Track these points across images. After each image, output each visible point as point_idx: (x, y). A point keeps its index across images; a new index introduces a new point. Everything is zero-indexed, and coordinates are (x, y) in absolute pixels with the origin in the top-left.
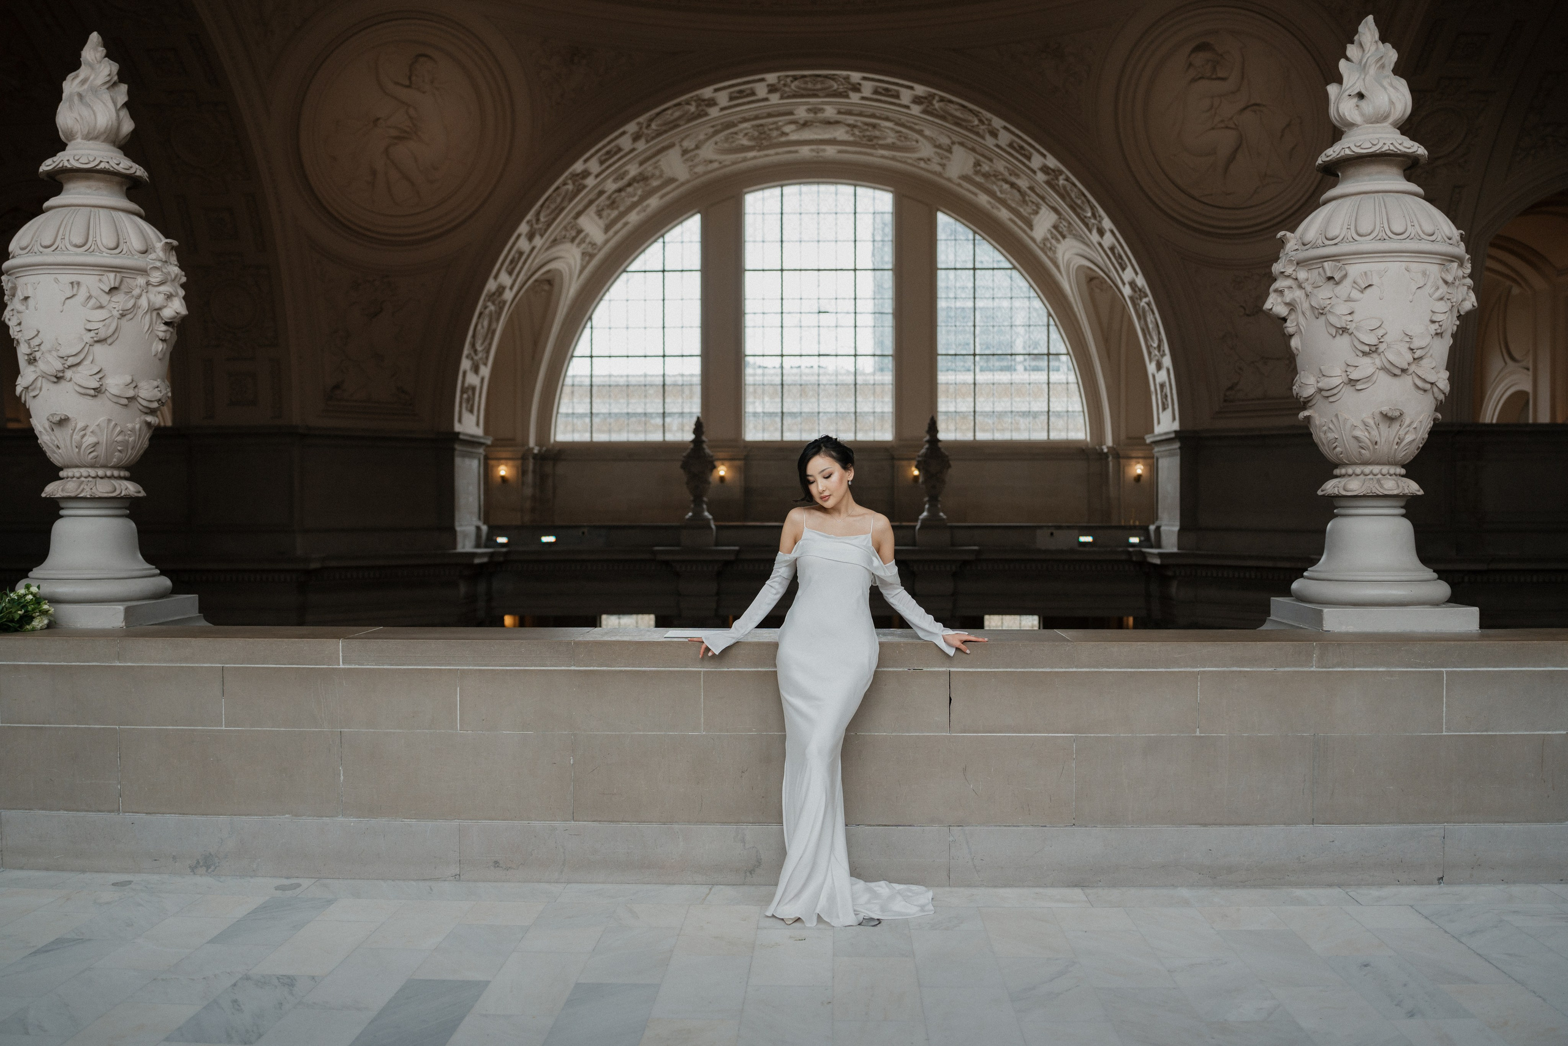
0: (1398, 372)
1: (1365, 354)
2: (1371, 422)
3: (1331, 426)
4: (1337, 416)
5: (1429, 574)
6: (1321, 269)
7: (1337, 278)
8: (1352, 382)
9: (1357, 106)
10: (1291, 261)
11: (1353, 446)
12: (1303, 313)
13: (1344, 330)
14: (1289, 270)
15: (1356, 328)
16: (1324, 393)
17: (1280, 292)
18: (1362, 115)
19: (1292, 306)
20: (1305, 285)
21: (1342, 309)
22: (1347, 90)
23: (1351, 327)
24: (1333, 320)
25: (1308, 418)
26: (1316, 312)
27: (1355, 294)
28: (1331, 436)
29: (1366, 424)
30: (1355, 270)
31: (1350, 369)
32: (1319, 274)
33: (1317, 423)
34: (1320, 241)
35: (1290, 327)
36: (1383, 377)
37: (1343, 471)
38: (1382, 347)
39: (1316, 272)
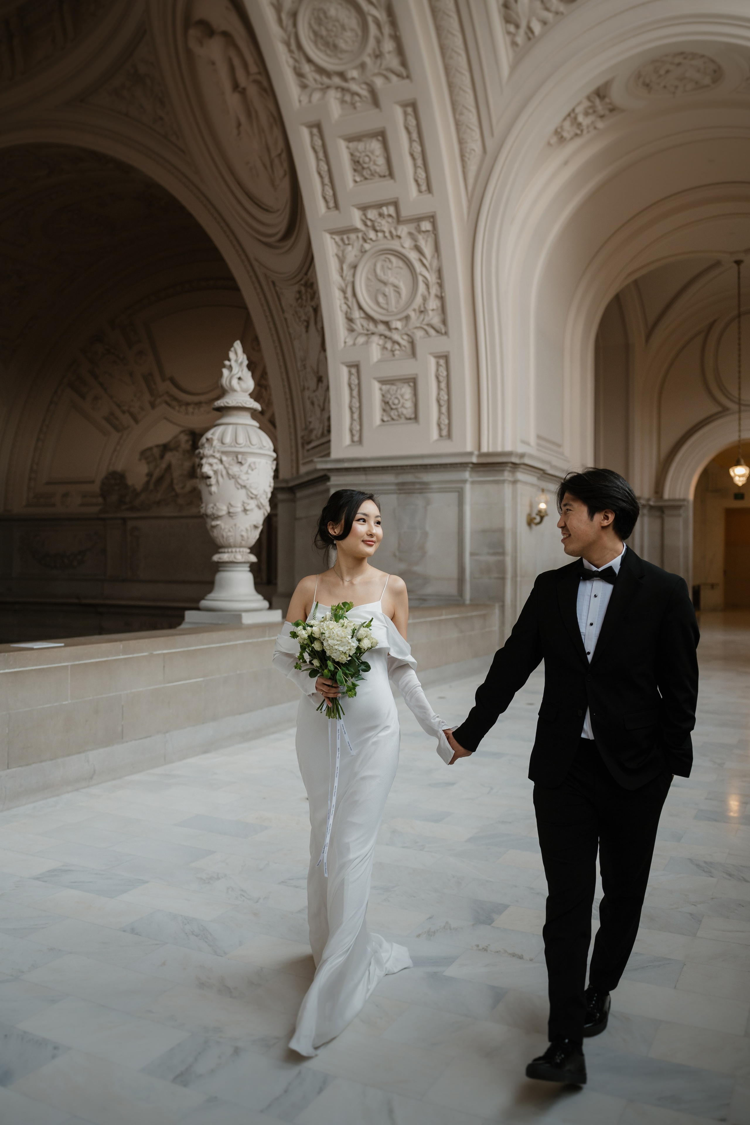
0: (261, 507)
1: (252, 498)
2: (249, 529)
3: (231, 530)
4: (235, 525)
5: (260, 597)
6: (235, 458)
7: (243, 462)
8: (245, 510)
9: (239, 383)
10: (218, 451)
11: (239, 539)
12: (222, 476)
13: (245, 487)
14: (218, 455)
15: (251, 487)
16: (231, 514)
17: (211, 465)
18: (241, 387)
19: (215, 472)
20: (225, 463)
21: (244, 477)
22: (236, 374)
23: (248, 486)
24: (240, 481)
25: (217, 525)
26: (231, 477)
27: (250, 471)
28: (229, 534)
29: (247, 530)
30: (250, 460)
31: (245, 505)
32: (233, 459)
33: (223, 527)
34: (233, 444)
35: (213, 481)
36: (256, 510)
37: (226, 550)
38: (258, 497)
39: (230, 458)
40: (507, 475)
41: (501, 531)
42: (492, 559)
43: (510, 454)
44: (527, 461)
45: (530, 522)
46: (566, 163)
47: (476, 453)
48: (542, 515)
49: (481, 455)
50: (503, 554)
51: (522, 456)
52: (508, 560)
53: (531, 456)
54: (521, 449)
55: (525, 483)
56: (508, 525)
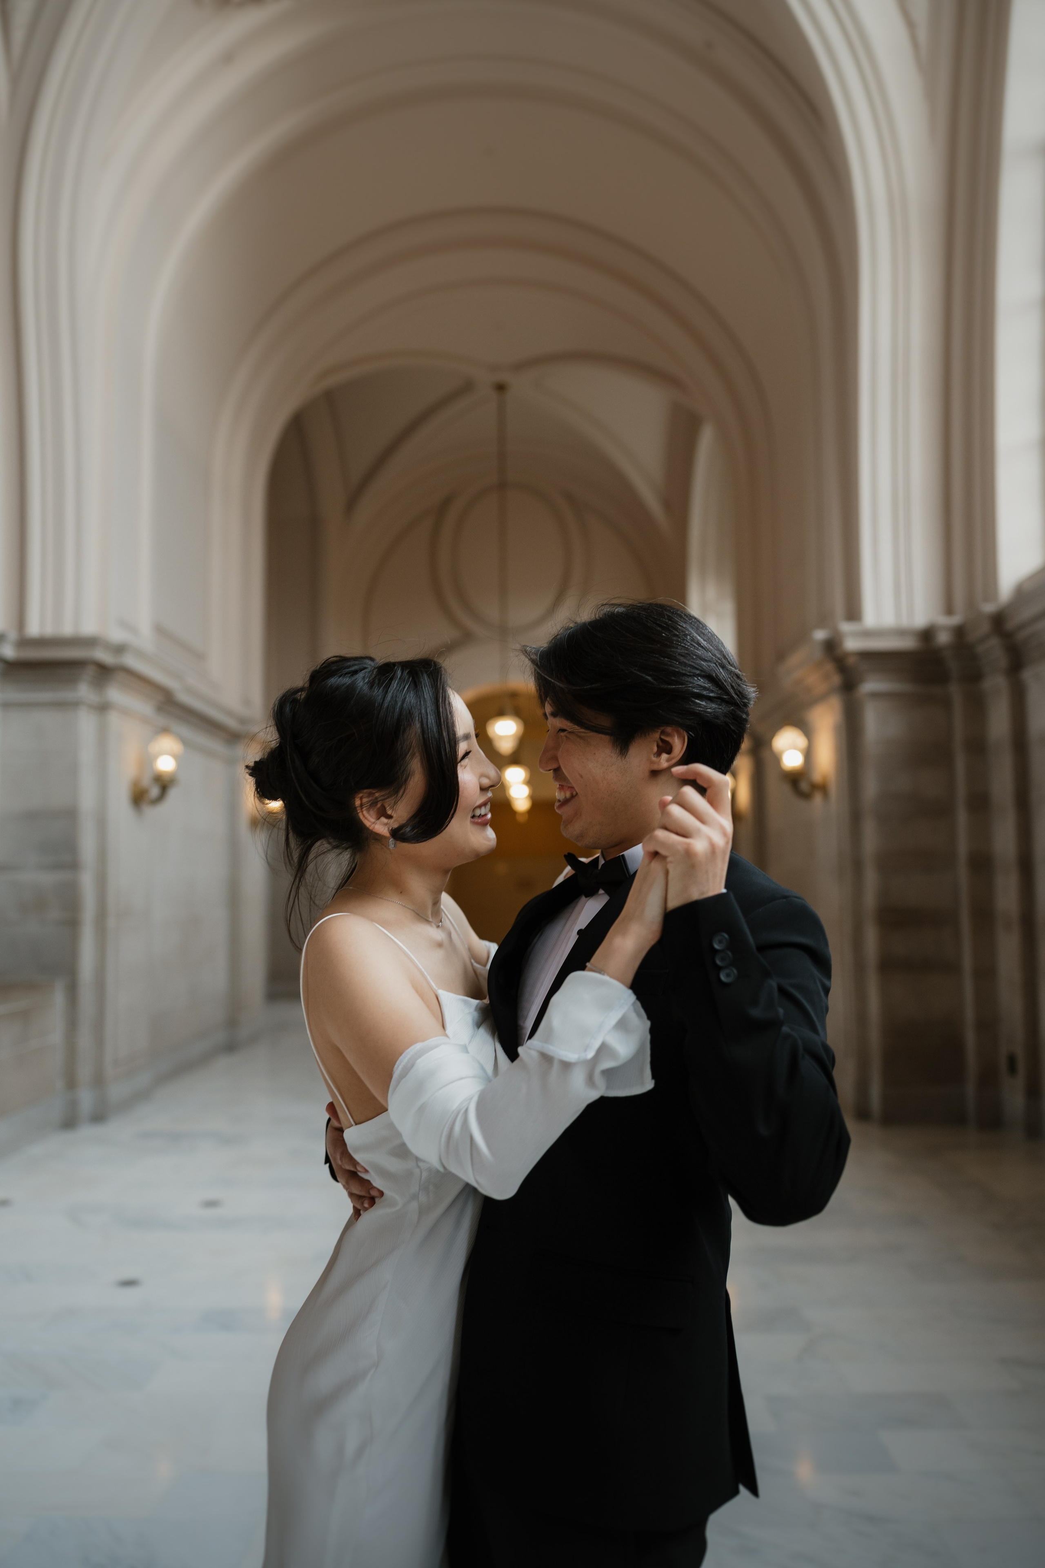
40: (84, 691)
41: (70, 814)
42: (48, 879)
43: (91, 642)
44: (130, 661)
45: (138, 798)
46: (228, 58)
47: (13, 635)
48: (164, 784)
49: (24, 642)
50: (74, 866)
51: (120, 649)
52: (87, 881)
53: (140, 654)
54: (116, 635)
55: (126, 712)
56: (87, 801)
